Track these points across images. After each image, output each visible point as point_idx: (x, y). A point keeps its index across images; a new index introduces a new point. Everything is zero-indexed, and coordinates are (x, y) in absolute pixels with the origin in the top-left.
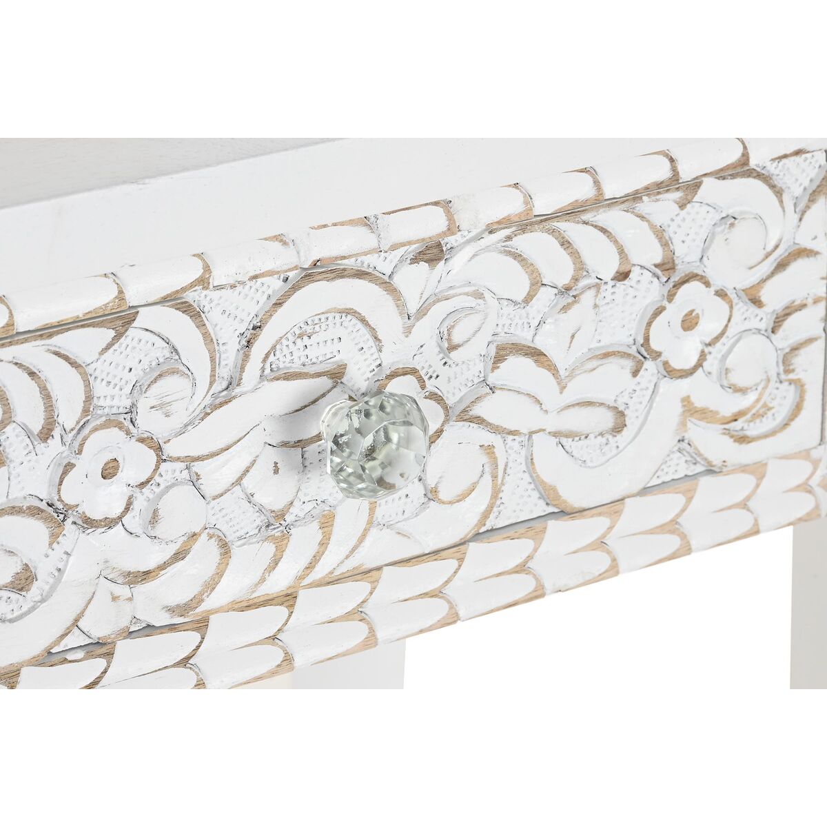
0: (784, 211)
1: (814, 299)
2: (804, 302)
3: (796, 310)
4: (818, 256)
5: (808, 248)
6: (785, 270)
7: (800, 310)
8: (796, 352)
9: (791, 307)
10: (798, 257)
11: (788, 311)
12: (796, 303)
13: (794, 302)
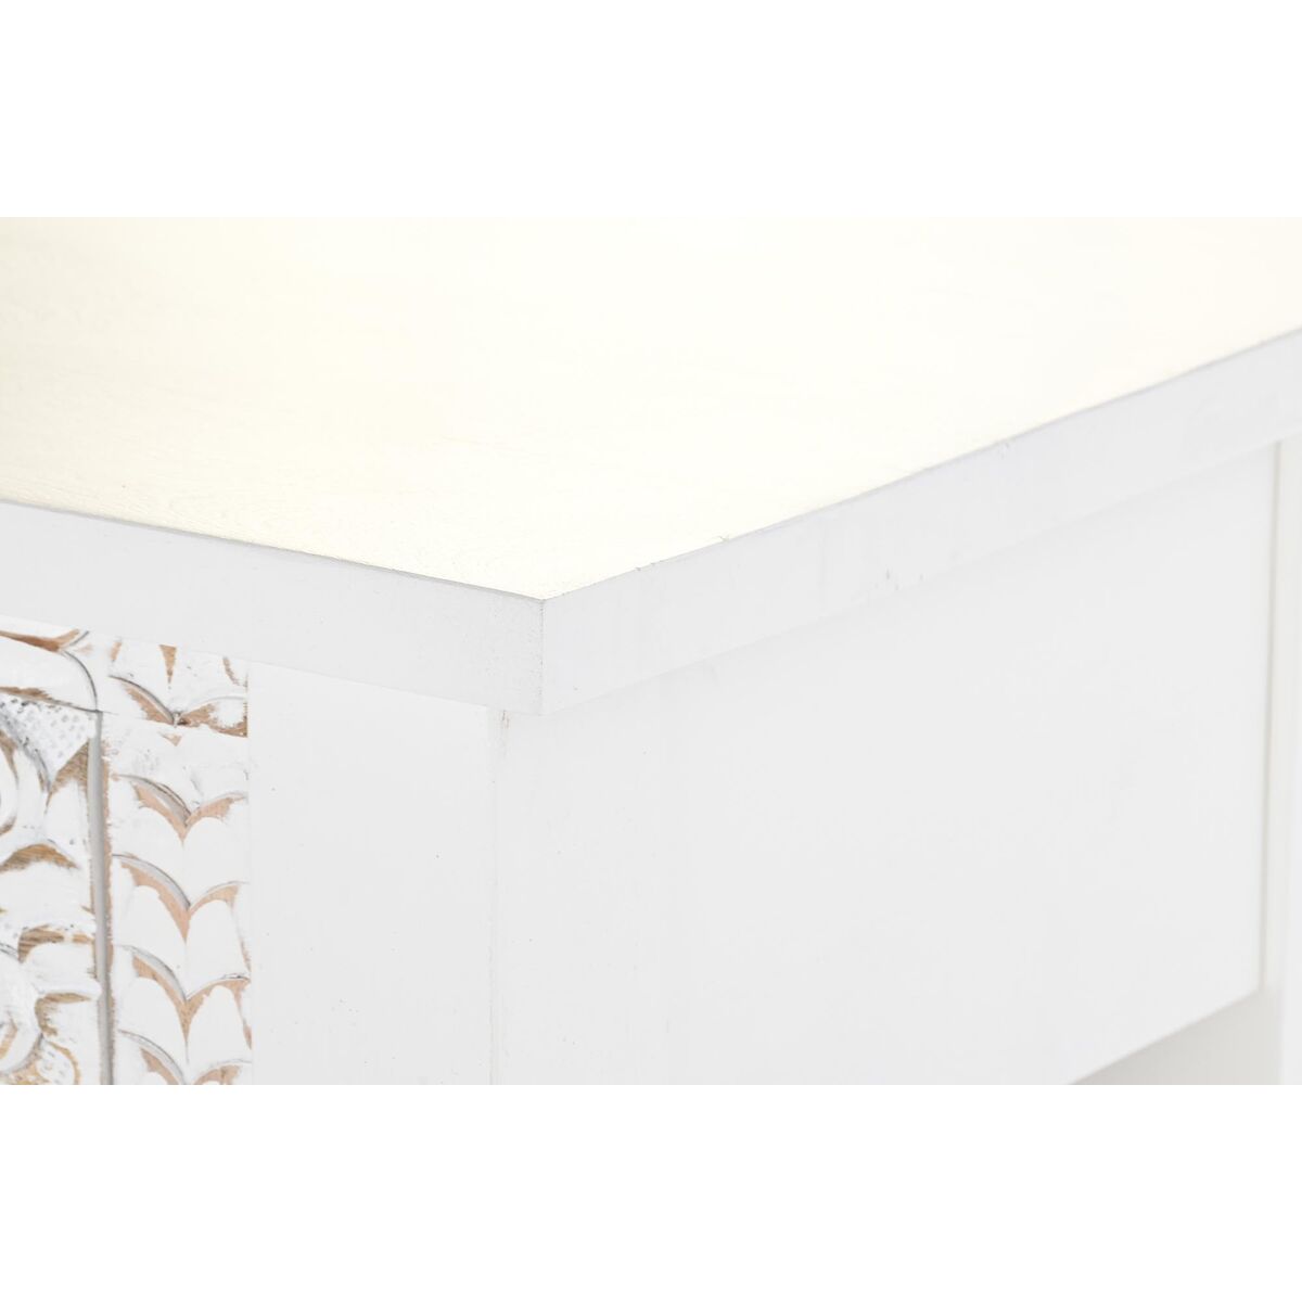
0: (16, 777)
1: (75, 936)
2: (61, 933)
3: (49, 940)
4: (72, 869)
5: (58, 851)
6: (23, 868)
7: (54, 942)
8: (53, 1004)
9: (42, 932)
10: (42, 857)
11: (37, 935)
12: (51, 929)
13: (46, 926)
